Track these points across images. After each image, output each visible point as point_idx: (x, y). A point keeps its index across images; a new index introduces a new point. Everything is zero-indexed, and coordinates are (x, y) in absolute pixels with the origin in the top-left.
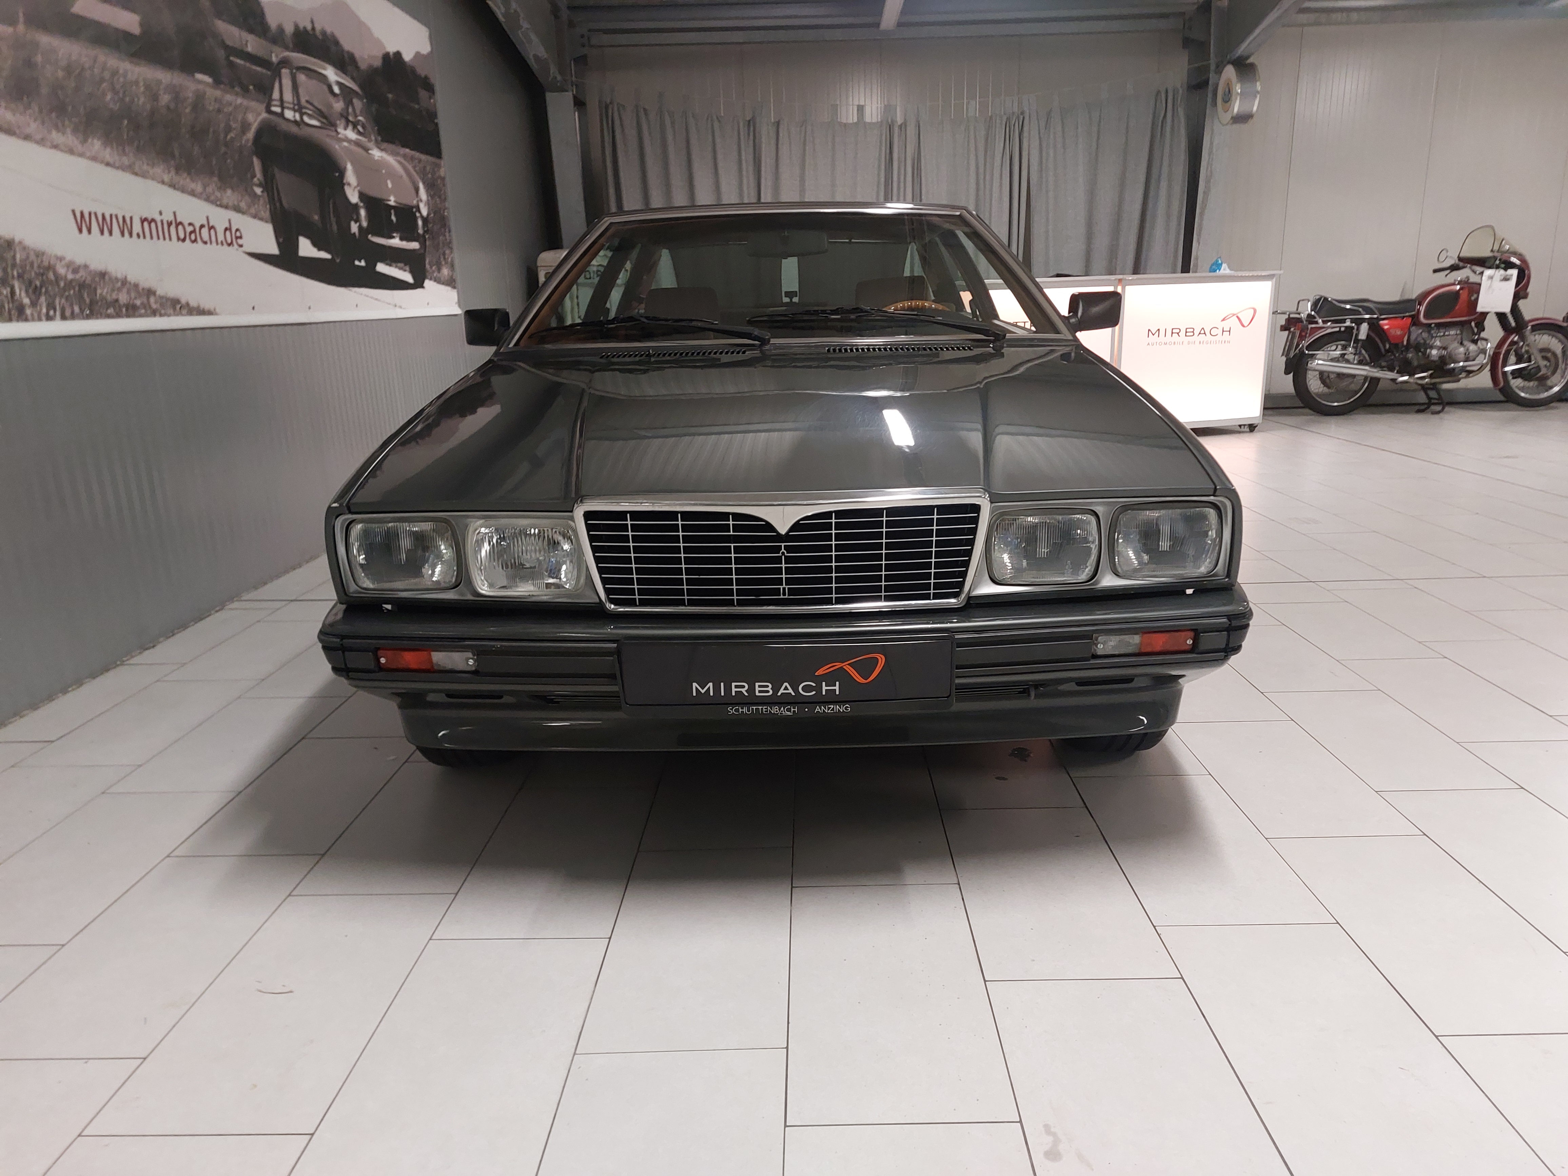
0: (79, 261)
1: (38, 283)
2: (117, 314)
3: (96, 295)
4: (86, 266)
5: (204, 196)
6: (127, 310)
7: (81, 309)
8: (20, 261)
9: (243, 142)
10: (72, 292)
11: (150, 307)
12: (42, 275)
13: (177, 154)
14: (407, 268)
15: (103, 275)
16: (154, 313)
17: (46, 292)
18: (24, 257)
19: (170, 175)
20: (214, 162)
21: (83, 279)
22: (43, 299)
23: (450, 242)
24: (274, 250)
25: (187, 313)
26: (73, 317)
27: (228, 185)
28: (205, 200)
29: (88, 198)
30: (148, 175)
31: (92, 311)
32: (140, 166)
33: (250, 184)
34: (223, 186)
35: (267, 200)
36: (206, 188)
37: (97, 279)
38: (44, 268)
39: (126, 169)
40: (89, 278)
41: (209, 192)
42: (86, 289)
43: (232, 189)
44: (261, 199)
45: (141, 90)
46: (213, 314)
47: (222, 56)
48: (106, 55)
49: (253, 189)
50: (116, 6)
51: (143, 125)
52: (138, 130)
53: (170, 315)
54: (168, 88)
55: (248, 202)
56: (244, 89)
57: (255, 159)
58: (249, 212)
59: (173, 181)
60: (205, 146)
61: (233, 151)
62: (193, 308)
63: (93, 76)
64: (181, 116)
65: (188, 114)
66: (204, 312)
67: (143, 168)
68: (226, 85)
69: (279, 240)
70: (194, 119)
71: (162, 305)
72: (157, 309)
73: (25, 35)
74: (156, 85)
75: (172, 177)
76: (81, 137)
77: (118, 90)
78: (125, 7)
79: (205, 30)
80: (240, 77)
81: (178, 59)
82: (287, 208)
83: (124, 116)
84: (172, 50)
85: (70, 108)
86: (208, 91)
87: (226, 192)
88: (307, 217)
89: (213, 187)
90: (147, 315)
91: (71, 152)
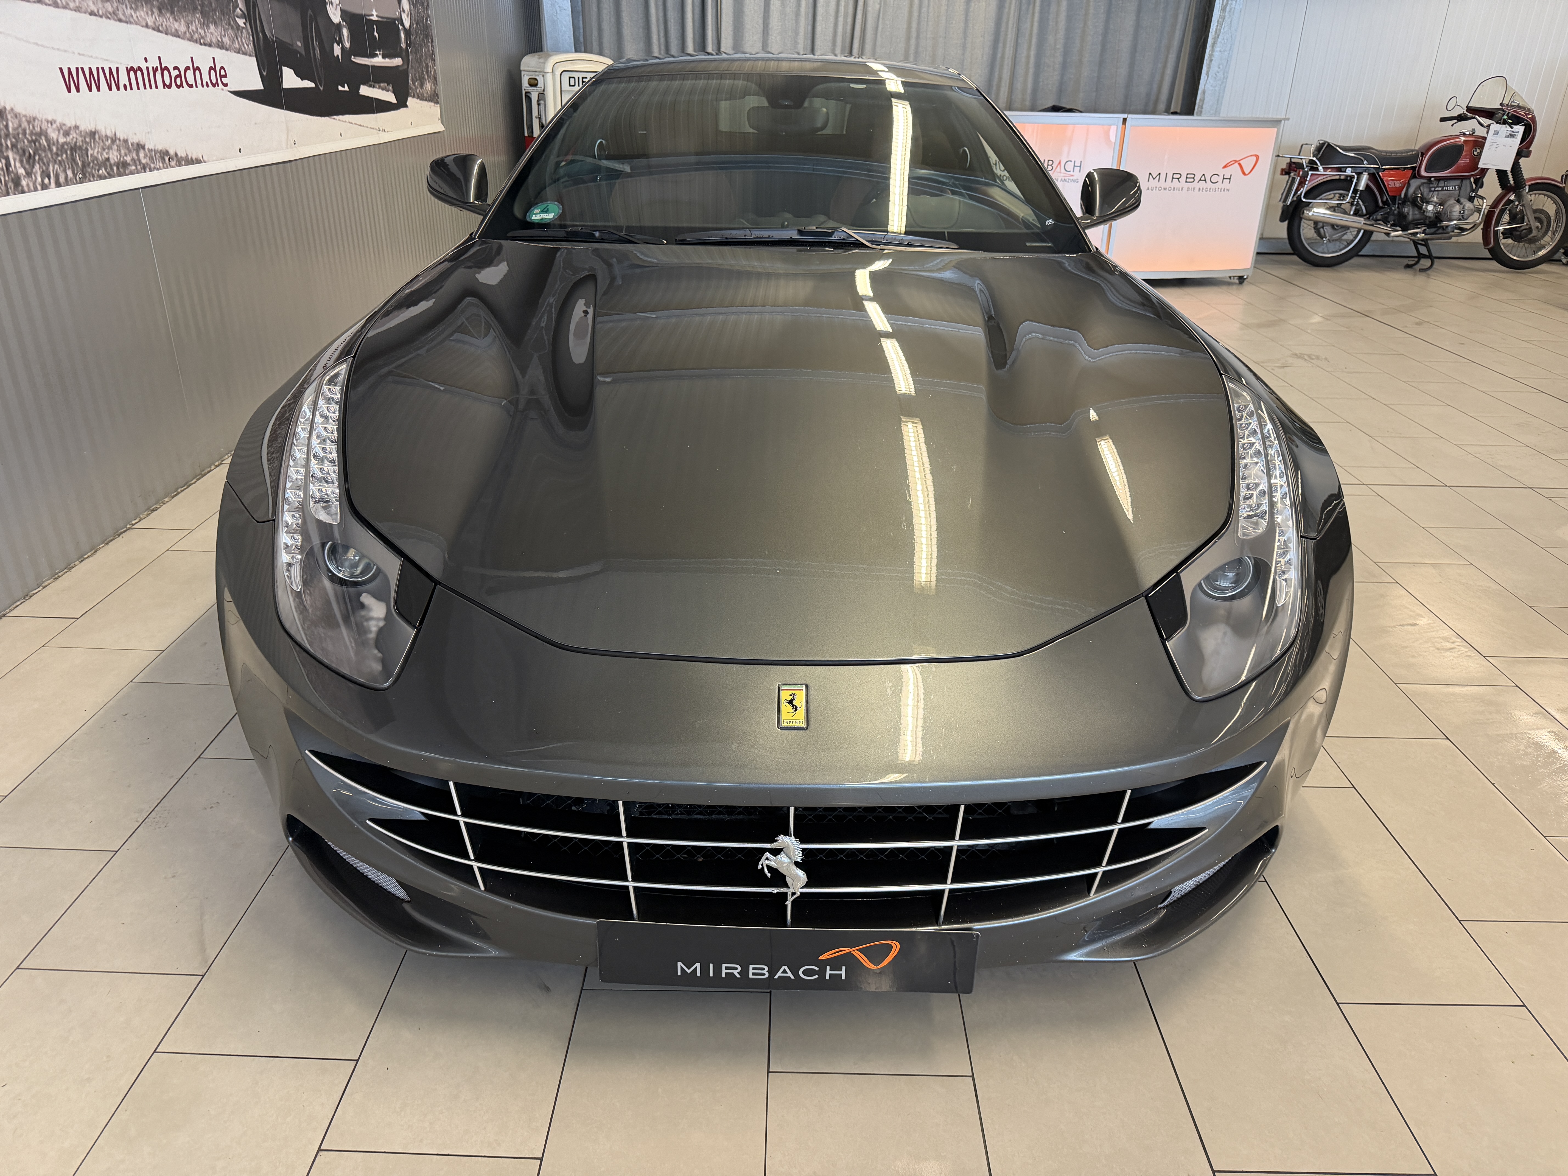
0: (70, 123)
1: (31, 152)
2: (108, 173)
3: (88, 157)
4: (76, 128)
5: (188, 35)
6: (118, 168)
7: (73, 173)
8: (14, 129)
10: (64, 156)
11: (140, 162)
12: (35, 141)
14: (391, 88)
15: (93, 134)
16: (144, 168)
17: (41, 159)
18: (15, 126)
19: (154, 17)
21: (75, 140)
22: (37, 167)
23: (433, 54)
24: (258, 85)
25: (176, 165)
26: (67, 183)
27: (211, 20)
28: (189, 40)
29: (74, 53)
30: (132, 20)
31: (85, 174)
32: (124, 11)
33: (232, 15)
34: (206, 22)
35: (250, 32)
36: (189, 27)
37: (88, 140)
38: (36, 134)
39: (110, 16)
40: (80, 139)
41: (193, 31)
42: (78, 151)
43: (215, 24)
44: (244, 31)
46: (201, 162)
49: (236, 21)
53: (160, 168)
55: (232, 36)
58: (233, 47)
59: (157, 23)
62: (182, 158)
66: (192, 161)
67: (127, 13)
69: (262, 73)
71: (151, 159)
72: (147, 164)
75: (156, 18)
82: (270, 37)
87: (210, 28)
88: (290, 44)
89: (196, 24)
90: (138, 171)
91: (56, 5)
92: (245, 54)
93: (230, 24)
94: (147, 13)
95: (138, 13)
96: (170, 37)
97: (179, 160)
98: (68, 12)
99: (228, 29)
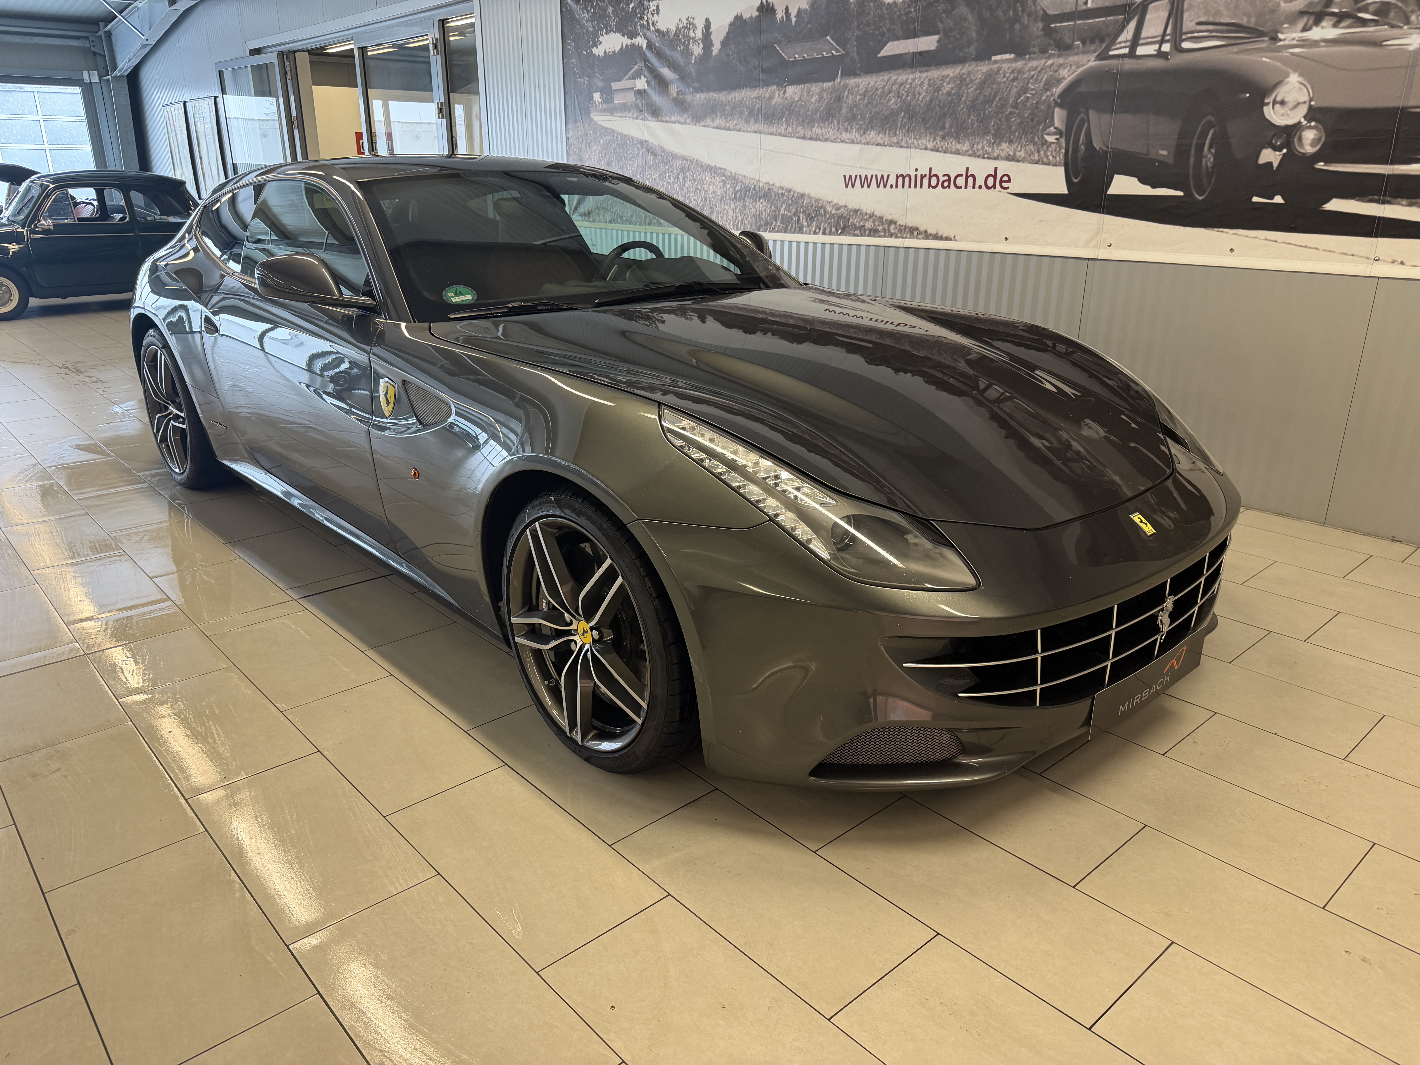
1: (813, 215)
2: (861, 233)
3: (849, 222)
4: (846, 206)
5: (970, 152)
6: (870, 232)
7: (836, 228)
8: (807, 203)
9: (1044, 98)
10: (833, 219)
11: (889, 231)
12: (817, 211)
13: (947, 125)
15: (856, 211)
16: (891, 236)
17: (817, 218)
19: (935, 142)
20: (992, 124)
21: (842, 212)
22: (815, 223)
24: (1061, 191)
26: (829, 233)
27: (1005, 139)
28: (970, 155)
29: (856, 167)
30: (912, 146)
31: (844, 230)
32: (907, 141)
33: (1040, 133)
34: (998, 142)
35: (1064, 146)
36: (973, 146)
37: (851, 214)
38: (818, 207)
40: (846, 212)
41: (977, 149)
42: (843, 219)
43: (1009, 142)
44: (1052, 145)
45: (924, 88)
46: (950, 240)
47: (1038, 29)
48: (898, 75)
49: (1043, 138)
50: (918, 37)
51: (919, 112)
52: (912, 117)
53: (906, 237)
54: (953, 79)
55: (1030, 150)
56: (1064, 48)
57: (1057, 110)
58: (1029, 159)
59: (937, 146)
60: (984, 113)
61: (1024, 110)
62: (931, 234)
63: (883, 92)
64: (962, 96)
65: (972, 92)
66: (941, 238)
67: (910, 142)
68: (1034, 53)
69: (1072, 180)
70: (978, 94)
71: (900, 231)
72: (895, 233)
73: (840, 83)
74: (941, 80)
75: (937, 143)
76: (862, 132)
77: (903, 94)
78: (927, 33)
79: (1020, 14)
80: (1060, 39)
81: (974, 52)
82: (1101, 149)
83: (902, 111)
84: (969, 47)
85: (859, 117)
86: (1005, 66)
87: (1001, 145)
88: (1141, 154)
89: (983, 144)
90: (885, 236)
91: (852, 142)
92: (1048, 164)
93: (1032, 140)
94: (929, 141)
95: (920, 141)
96: (948, 155)
97: (927, 236)
98: (859, 145)
99: (1028, 145)
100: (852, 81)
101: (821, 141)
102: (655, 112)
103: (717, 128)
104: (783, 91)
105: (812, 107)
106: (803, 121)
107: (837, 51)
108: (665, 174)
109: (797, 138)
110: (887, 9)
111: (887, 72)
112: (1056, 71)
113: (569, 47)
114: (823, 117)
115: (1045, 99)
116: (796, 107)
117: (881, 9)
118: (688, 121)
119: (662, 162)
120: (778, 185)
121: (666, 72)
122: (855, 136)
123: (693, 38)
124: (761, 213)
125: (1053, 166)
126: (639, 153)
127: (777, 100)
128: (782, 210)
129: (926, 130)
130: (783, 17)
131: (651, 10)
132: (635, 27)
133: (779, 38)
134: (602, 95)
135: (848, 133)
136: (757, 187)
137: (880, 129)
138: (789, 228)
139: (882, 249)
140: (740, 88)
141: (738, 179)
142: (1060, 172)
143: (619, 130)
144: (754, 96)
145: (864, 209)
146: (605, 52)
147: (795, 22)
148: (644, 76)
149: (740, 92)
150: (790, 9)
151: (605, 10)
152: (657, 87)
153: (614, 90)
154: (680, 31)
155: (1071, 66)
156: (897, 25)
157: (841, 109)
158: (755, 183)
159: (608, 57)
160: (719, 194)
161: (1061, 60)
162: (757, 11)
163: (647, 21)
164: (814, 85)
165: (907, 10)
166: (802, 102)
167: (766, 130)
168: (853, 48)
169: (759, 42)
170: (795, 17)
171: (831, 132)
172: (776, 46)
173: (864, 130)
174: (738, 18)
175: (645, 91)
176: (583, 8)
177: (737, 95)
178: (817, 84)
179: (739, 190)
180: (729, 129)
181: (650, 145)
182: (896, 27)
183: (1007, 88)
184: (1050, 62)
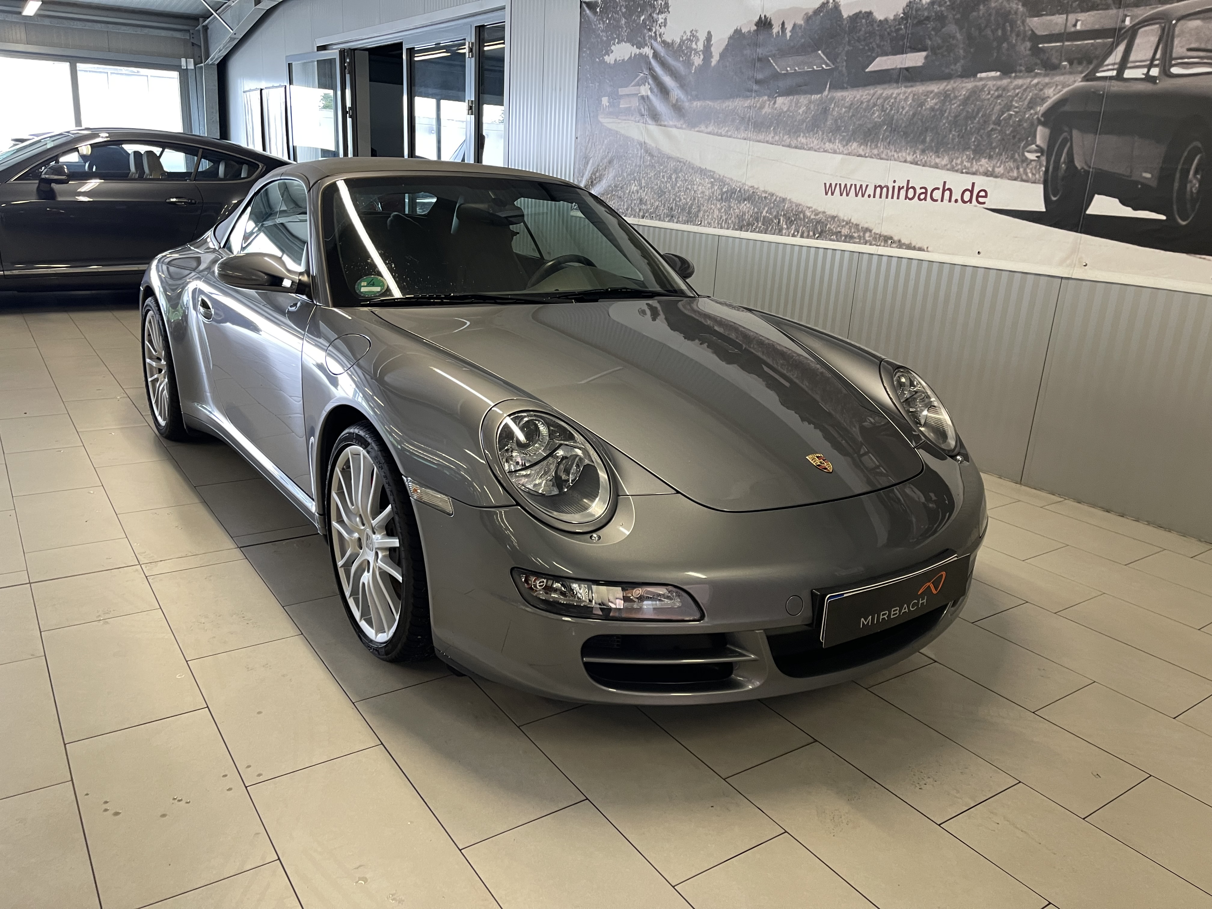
0: (821, 209)
1: (793, 219)
2: (837, 239)
3: (826, 228)
4: (824, 212)
5: (949, 166)
6: (846, 238)
7: (814, 234)
8: (788, 208)
10: (811, 225)
11: (864, 239)
12: (796, 215)
13: (928, 139)
15: (833, 218)
16: (866, 243)
17: (796, 223)
18: (789, 206)
19: (915, 156)
20: (973, 140)
21: (821, 218)
22: (794, 226)
24: (1040, 208)
25: (897, 246)
26: (807, 237)
27: (985, 155)
28: (948, 170)
29: (837, 176)
30: (892, 158)
31: (821, 235)
32: (887, 153)
33: (1021, 151)
34: (977, 157)
35: (1044, 163)
36: (952, 161)
37: (829, 219)
38: (798, 212)
39: (874, 156)
40: (824, 218)
41: (956, 164)
42: (821, 224)
43: (989, 158)
44: (1033, 163)
45: (909, 103)
46: (924, 250)
47: (1025, 48)
48: (884, 89)
49: (1023, 155)
50: (906, 53)
51: (901, 125)
52: (895, 130)
53: (879, 246)
54: (938, 95)
55: (1010, 167)
56: (1051, 67)
57: (1040, 128)
58: (1007, 175)
59: (916, 160)
60: (966, 129)
61: (1007, 126)
62: (904, 244)
63: (868, 106)
64: (945, 111)
65: (955, 108)
66: (914, 248)
67: (890, 154)
68: (1021, 71)
69: (1050, 198)
70: (961, 110)
71: (875, 239)
72: (870, 241)
73: (827, 96)
74: (925, 96)
75: (916, 157)
76: (844, 143)
77: (887, 108)
78: (915, 49)
79: (1009, 33)
80: (1048, 58)
81: (960, 69)
82: (1083, 168)
83: (884, 125)
84: (955, 64)
85: (843, 128)
86: (990, 83)
87: (980, 161)
88: (1123, 175)
89: (962, 160)
90: (859, 243)
91: (835, 152)
92: (1027, 181)
93: (1012, 157)
94: (909, 154)
95: (900, 154)
96: (927, 168)
97: (900, 245)
98: (841, 156)
99: (1008, 162)
100: (839, 94)
101: (805, 149)
102: (655, 117)
103: (709, 133)
104: (773, 102)
105: (799, 118)
106: (789, 131)
107: (827, 65)
108: (660, 174)
109: (783, 146)
110: (878, 26)
111: (873, 87)
112: (1041, 90)
113: (584, 55)
114: (809, 127)
115: (1028, 117)
116: (784, 117)
117: (872, 25)
118: (684, 126)
119: (658, 162)
120: (762, 189)
121: (667, 80)
122: (838, 146)
123: (695, 50)
124: (744, 214)
125: (1032, 183)
126: (638, 154)
127: (767, 110)
128: (764, 213)
129: (907, 143)
130: (778, 32)
131: (659, 22)
132: (644, 38)
133: (774, 52)
134: (609, 99)
135: (831, 144)
136: (742, 190)
137: (862, 141)
138: (770, 229)
139: (856, 255)
140: (733, 98)
141: (726, 181)
142: (1040, 189)
143: (623, 132)
144: (746, 105)
145: (841, 216)
146: (616, 60)
147: (790, 36)
148: (649, 84)
149: (733, 101)
150: (786, 24)
151: (619, 21)
152: (659, 94)
153: (622, 95)
154: (684, 43)
155: (1057, 85)
156: (887, 41)
157: (826, 120)
158: (741, 186)
159: (619, 65)
160: (707, 194)
161: (1047, 80)
162: (756, 25)
163: (655, 33)
164: (802, 97)
165: (897, 27)
166: (791, 112)
167: (754, 137)
168: (843, 62)
169: (755, 54)
170: (790, 32)
171: (816, 142)
172: (770, 59)
173: (847, 142)
174: (738, 32)
175: (648, 97)
176: (600, 19)
177: (730, 104)
178: (805, 96)
179: (725, 192)
180: (721, 135)
181: (648, 147)
182: (885, 43)
183: (990, 106)
184: (1035, 81)
